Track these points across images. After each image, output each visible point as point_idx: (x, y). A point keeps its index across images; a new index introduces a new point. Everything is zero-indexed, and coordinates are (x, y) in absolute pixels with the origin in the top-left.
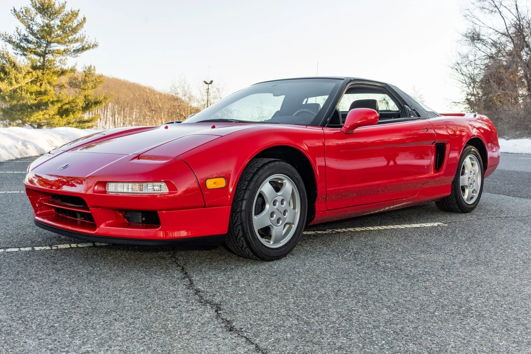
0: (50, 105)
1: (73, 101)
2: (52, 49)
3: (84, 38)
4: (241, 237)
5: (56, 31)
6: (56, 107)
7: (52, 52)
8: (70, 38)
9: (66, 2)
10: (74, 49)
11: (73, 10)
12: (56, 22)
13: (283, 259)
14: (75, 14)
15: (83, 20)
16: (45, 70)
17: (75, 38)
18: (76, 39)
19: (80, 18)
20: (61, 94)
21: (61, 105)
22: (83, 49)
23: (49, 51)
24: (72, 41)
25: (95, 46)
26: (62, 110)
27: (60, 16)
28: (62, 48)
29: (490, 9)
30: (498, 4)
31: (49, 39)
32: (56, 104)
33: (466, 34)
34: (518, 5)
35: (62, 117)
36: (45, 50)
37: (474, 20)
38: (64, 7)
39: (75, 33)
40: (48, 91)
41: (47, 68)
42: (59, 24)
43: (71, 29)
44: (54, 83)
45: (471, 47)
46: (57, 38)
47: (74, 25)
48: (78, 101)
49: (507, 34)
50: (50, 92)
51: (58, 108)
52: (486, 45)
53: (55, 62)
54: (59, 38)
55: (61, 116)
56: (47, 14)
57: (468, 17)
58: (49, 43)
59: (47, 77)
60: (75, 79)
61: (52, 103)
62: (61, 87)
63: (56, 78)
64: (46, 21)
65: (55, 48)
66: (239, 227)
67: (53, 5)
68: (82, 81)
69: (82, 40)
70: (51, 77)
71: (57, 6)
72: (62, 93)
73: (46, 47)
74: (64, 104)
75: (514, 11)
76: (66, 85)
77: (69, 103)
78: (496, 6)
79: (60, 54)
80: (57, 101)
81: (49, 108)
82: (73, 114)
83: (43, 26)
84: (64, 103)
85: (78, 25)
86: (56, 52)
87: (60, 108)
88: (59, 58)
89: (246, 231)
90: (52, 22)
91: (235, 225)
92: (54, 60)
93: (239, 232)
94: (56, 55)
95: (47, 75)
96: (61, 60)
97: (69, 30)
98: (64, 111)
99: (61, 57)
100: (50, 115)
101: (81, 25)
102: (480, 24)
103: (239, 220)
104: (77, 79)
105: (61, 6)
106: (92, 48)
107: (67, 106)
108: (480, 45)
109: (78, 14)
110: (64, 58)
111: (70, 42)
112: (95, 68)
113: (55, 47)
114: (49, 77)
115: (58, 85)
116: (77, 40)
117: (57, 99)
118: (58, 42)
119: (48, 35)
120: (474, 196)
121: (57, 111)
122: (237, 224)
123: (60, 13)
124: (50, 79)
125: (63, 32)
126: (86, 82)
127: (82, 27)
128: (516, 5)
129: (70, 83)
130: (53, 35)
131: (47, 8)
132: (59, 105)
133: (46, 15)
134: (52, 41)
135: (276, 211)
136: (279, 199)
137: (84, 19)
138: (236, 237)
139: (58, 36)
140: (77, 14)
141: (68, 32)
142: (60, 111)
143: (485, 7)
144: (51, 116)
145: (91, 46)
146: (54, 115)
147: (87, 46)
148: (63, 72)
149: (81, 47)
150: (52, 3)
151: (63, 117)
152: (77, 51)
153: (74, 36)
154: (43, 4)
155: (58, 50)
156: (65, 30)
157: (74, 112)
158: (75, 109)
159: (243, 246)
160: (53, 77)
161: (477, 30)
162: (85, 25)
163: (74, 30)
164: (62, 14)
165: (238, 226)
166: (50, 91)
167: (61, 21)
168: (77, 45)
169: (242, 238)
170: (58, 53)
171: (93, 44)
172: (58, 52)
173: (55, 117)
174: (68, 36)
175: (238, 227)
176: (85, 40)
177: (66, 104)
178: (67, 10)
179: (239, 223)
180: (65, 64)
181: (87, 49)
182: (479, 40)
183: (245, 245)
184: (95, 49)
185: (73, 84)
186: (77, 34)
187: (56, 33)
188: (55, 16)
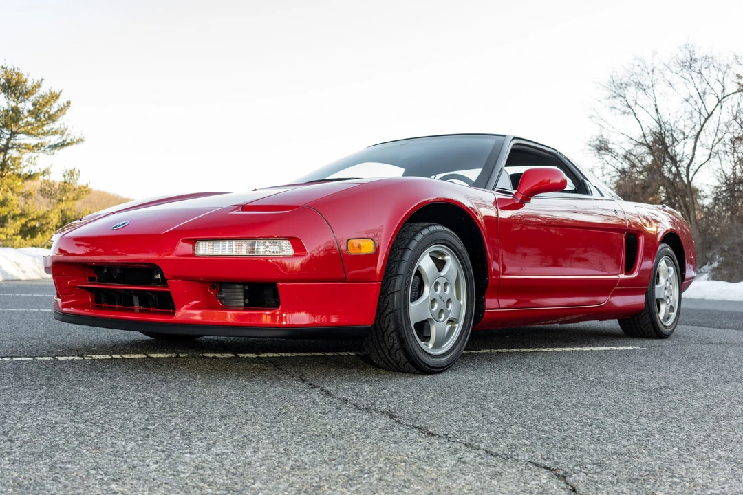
0: (9, 220)
1: (43, 217)
2: (17, 142)
3: (66, 129)
4: (392, 332)
5: (26, 117)
6: (18, 223)
7: (18, 147)
8: (46, 128)
9: (42, 80)
10: (51, 144)
11: (52, 90)
12: (26, 106)
13: (445, 374)
14: (54, 97)
15: (66, 104)
16: (6, 171)
17: (52, 129)
18: (54, 130)
19: (61, 101)
20: (27, 205)
21: (26, 222)
22: (63, 145)
23: (13, 145)
24: (48, 133)
25: (80, 141)
26: (26, 229)
27: (32, 98)
28: (33, 141)
29: (622, 110)
30: (632, 103)
31: (14, 129)
32: (18, 218)
33: (590, 142)
34: (658, 105)
35: (25, 239)
36: (7, 143)
37: (602, 123)
38: (39, 86)
39: (53, 121)
40: (9, 200)
41: (8, 169)
42: (32, 108)
43: (47, 115)
44: (17, 190)
45: (597, 159)
46: (26, 128)
47: (53, 111)
48: (52, 215)
49: (644, 142)
50: (12, 202)
51: (20, 226)
52: (616, 157)
53: (21, 161)
54: (29, 127)
55: (24, 237)
56: (15, 94)
57: (593, 119)
58: (13, 134)
59: (7, 181)
60: (49, 185)
61: (14, 217)
62: (27, 196)
63: (20, 183)
64: (14, 104)
65: (22, 142)
66: (391, 317)
67: (24, 82)
68: (59, 189)
69: (62, 133)
70: (13, 181)
71: (29, 84)
72: (29, 203)
73: (9, 140)
74: (30, 220)
75: (654, 114)
76: (35, 194)
77: (37, 219)
78: (629, 106)
79: (29, 149)
80: (21, 215)
81: (7, 225)
82: (42, 234)
83: (8, 111)
84: (31, 218)
85: (59, 110)
86: (23, 146)
87: (24, 226)
88: (26, 155)
89: (400, 323)
90: (21, 106)
91: (384, 314)
92: (19, 158)
93: (389, 325)
94: (24, 150)
95: (8, 178)
96: (31, 157)
97: (44, 116)
98: (28, 230)
99: (31, 154)
100: (7, 235)
101: (62, 110)
102: (610, 128)
103: (390, 306)
104: (53, 186)
105: (35, 84)
106: (76, 143)
107: (34, 223)
108: (608, 157)
109: (59, 95)
110: (35, 155)
111: (46, 134)
112: (79, 172)
113: (22, 139)
114: (10, 181)
115: (22, 193)
116: (56, 133)
117: (20, 212)
118: (28, 133)
119: (14, 122)
120: (671, 315)
121: (19, 229)
122: (387, 313)
123: (33, 94)
124: (11, 184)
125: (36, 120)
126: (65, 192)
127: (64, 114)
128: (656, 105)
129: (41, 191)
130: (20, 123)
131: (14, 86)
132: (23, 221)
133: (13, 95)
134: (19, 130)
135: (438, 299)
136: (442, 281)
137: (69, 103)
138: (384, 333)
139: (28, 124)
140: (58, 97)
141: (43, 119)
142: (24, 230)
143: (616, 106)
144: (8, 237)
145: (75, 141)
146: (14, 235)
147: (68, 141)
148: (30, 177)
149: (60, 141)
150: (23, 80)
151: (27, 238)
152: (55, 146)
153: (52, 125)
154: (9, 80)
155: (26, 145)
156: (38, 116)
157: (44, 232)
158: (45, 228)
159: (393, 346)
160: (16, 182)
161: (605, 137)
162: (68, 111)
163: (52, 118)
164: (37, 95)
165: (387, 315)
166: (12, 200)
167: (34, 105)
168: (55, 139)
169: (394, 335)
170: (25, 149)
171: (78, 138)
172: (27, 147)
173: (14, 237)
174: (43, 125)
175: (388, 317)
176: (67, 133)
177: (33, 219)
178: (44, 90)
179: (390, 311)
180: (34, 164)
181: (68, 144)
182: (605, 150)
183: (397, 345)
184: (80, 145)
185: (46, 192)
186: (56, 122)
187: (25, 120)
188: (26, 96)
